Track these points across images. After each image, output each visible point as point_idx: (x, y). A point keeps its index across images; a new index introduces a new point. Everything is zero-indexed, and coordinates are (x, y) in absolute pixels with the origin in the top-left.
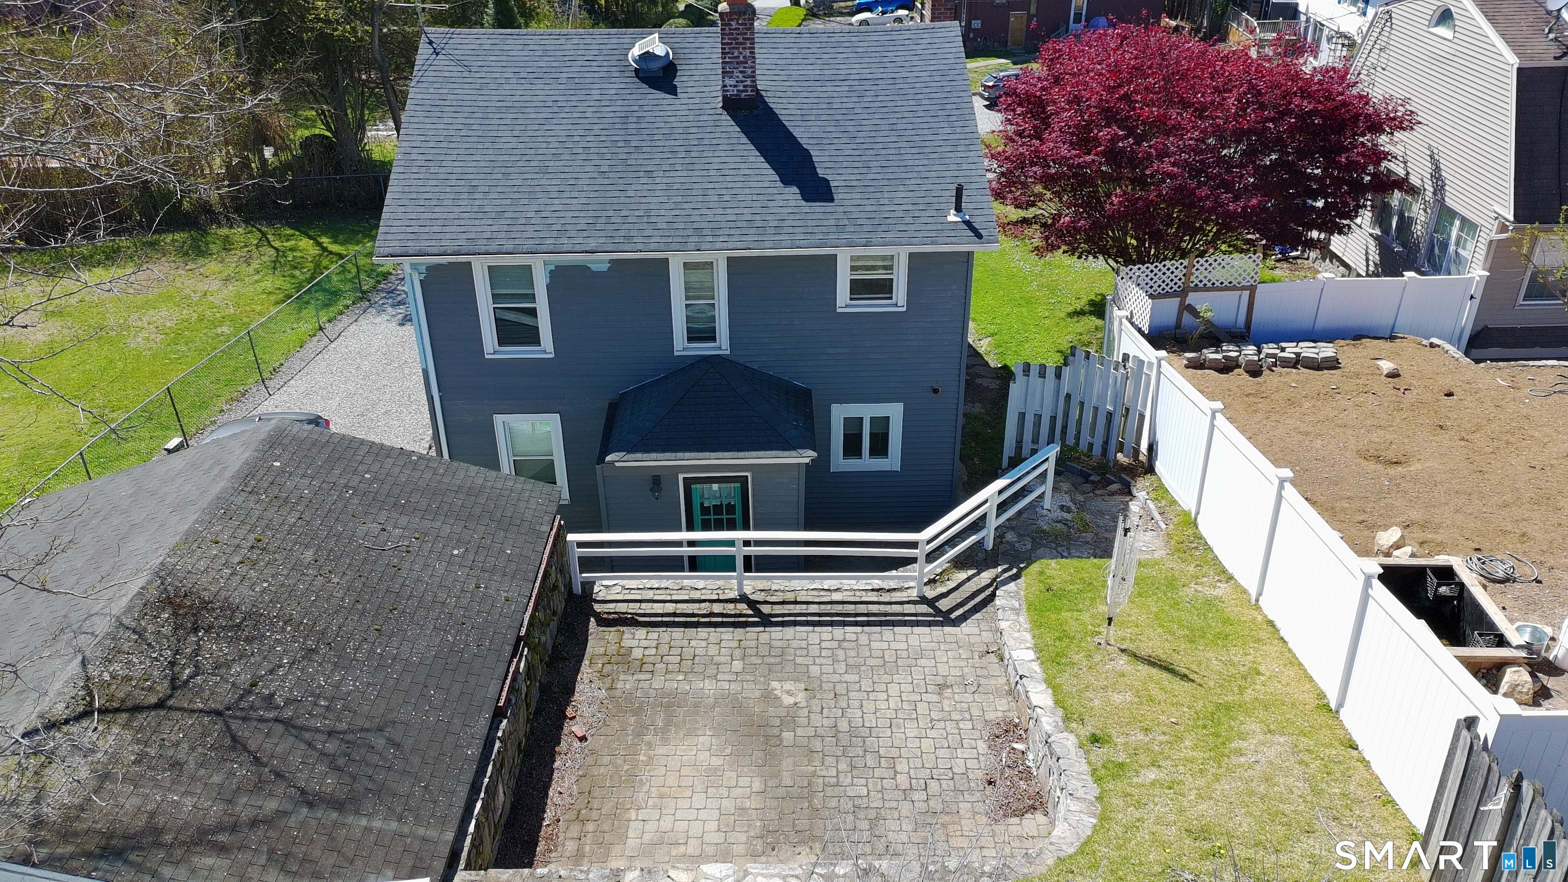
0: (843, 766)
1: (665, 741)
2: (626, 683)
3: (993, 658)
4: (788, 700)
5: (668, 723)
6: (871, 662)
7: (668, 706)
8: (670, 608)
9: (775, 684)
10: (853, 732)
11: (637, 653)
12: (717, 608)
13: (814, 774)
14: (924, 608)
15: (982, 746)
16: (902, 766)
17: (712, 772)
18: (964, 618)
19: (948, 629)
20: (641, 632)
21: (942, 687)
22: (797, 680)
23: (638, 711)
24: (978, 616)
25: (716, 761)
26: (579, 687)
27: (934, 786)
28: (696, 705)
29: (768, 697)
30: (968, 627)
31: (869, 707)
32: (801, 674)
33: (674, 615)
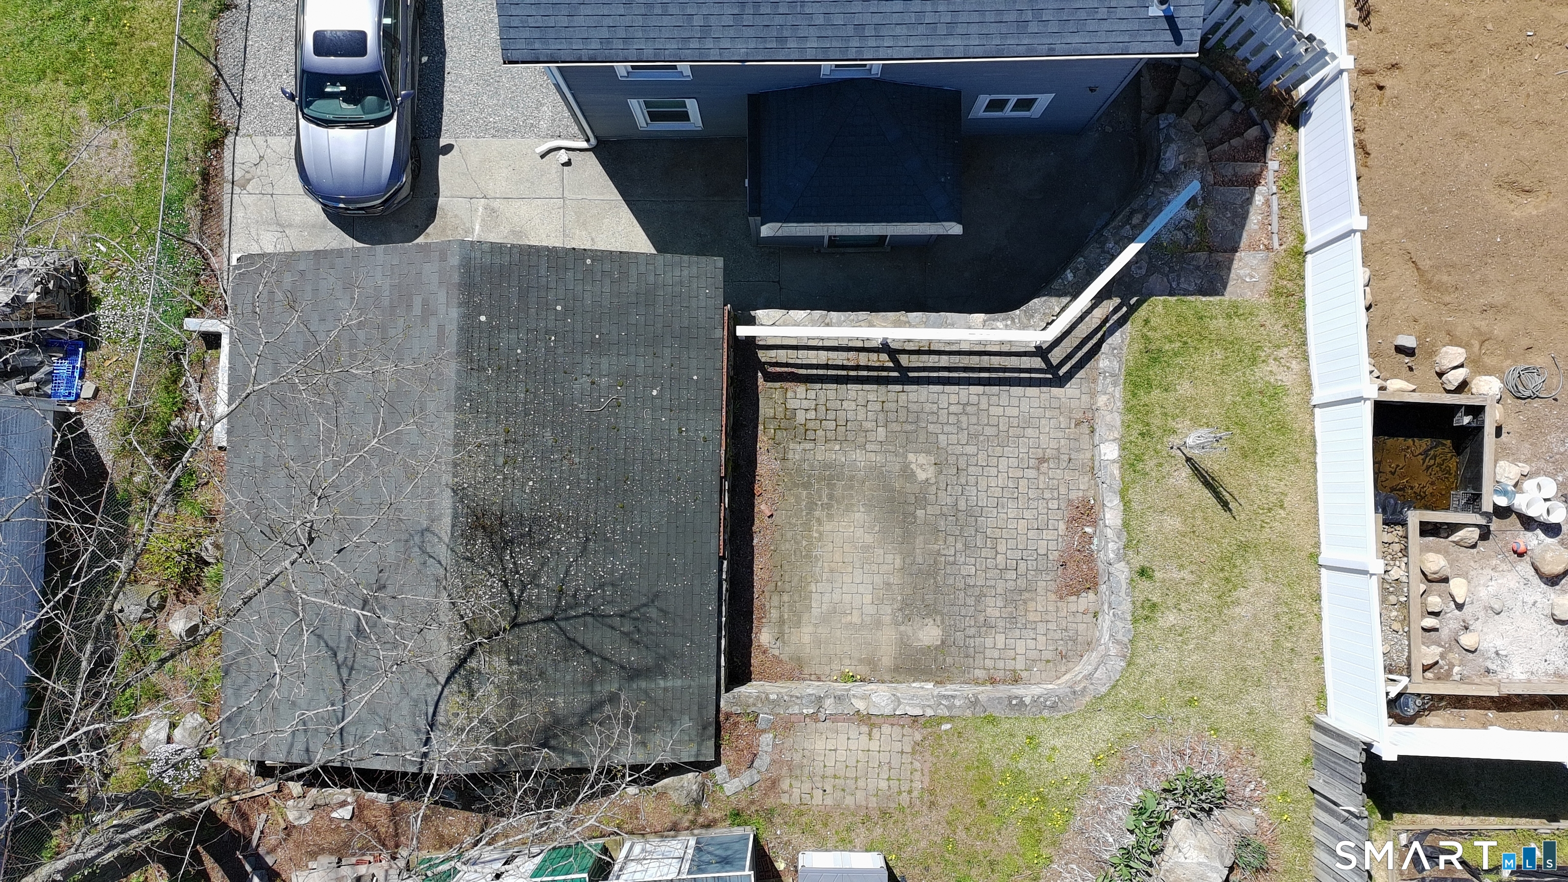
0: (959, 546)
1: (830, 517)
2: (796, 450)
3: (1085, 428)
4: (921, 476)
5: (831, 497)
6: (989, 431)
7: (831, 478)
8: (822, 357)
9: (911, 457)
10: (969, 513)
11: (801, 417)
12: (863, 359)
13: (938, 553)
14: (1037, 363)
15: (1062, 526)
16: (1001, 548)
17: (866, 548)
18: (1070, 375)
19: (1055, 391)
20: (801, 389)
21: (1042, 460)
22: (928, 452)
23: (807, 486)
25: (869, 539)
26: (760, 459)
27: (1022, 566)
28: (852, 478)
29: (907, 473)
30: (1071, 389)
31: (983, 485)
32: (931, 447)
33: (827, 367)
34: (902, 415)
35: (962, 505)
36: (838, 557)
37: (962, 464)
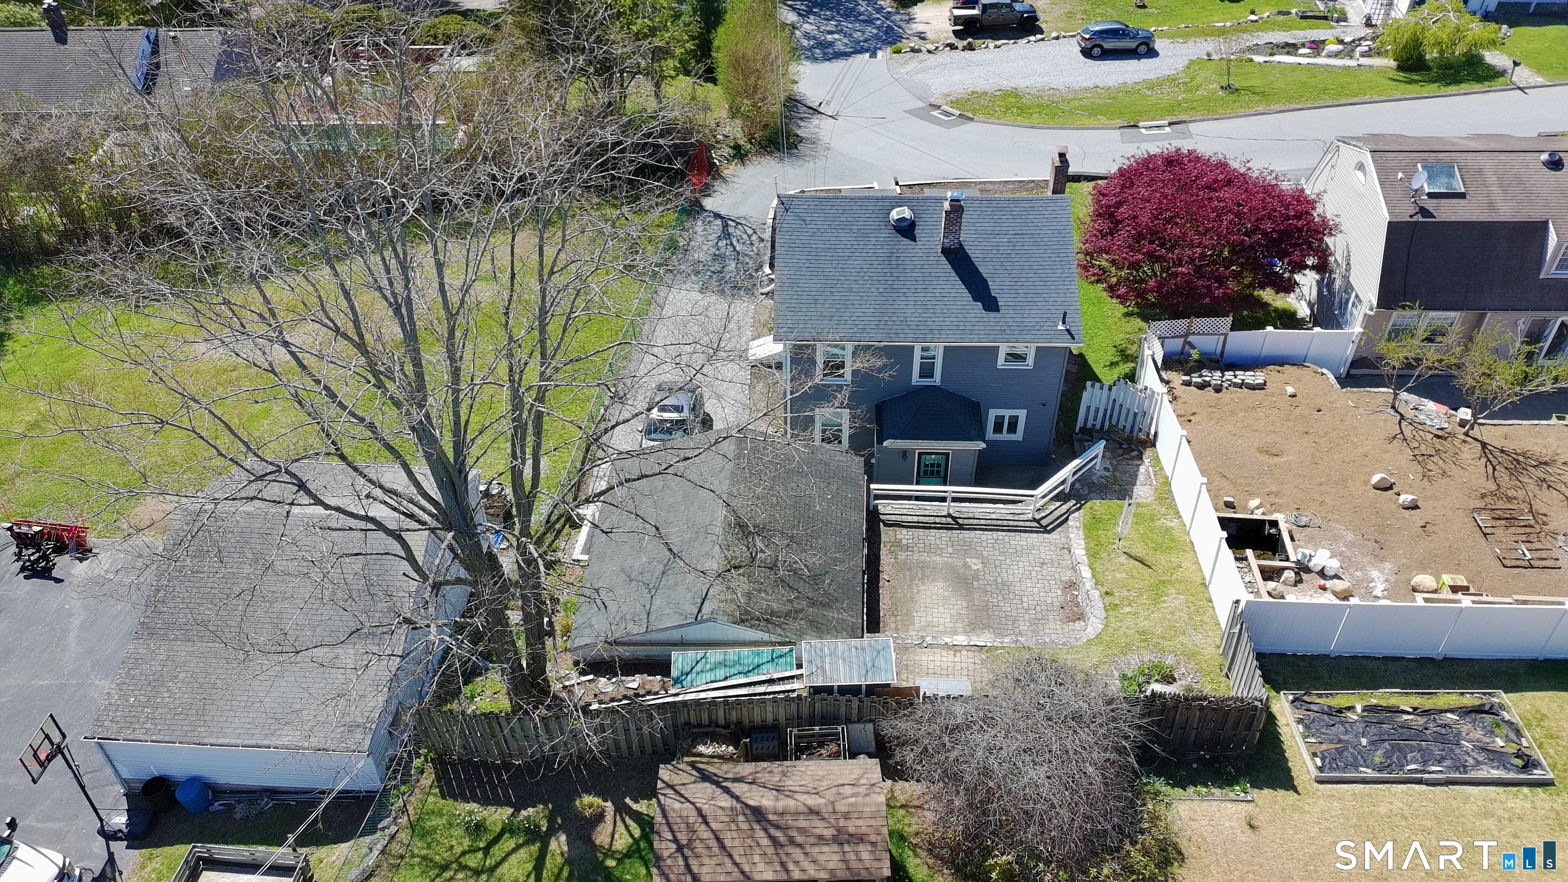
0: (1000, 598)
1: (923, 584)
2: (902, 556)
3: (1066, 551)
4: (975, 568)
5: (923, 575)
6: (1010, 550)
7: (922, 567)
8: (915, 519)
9: (968, 560)
10: (1004, 583)
11: (904, 542)
12: (938, 520)
13: (988, 601)
14: (1035, 524)
15: (1059, 592)
16: (1025, 599)
17: (945, 598)
18: (1053, 530)
19: (1046, 535)
20: (904, 531)
21: (1043, 564)
22: (977, 558)
23: (910, 570)
24: (1059, 529)
25: (946, 593)
26: (882, 557)
27: (1038, 608)
28: (935, 568)
29: (966, 566)
30: (1055, 535)
31: (1010, 572)
32: (979, 555)
33: (918, 522)
34: (961, 543)
35: (999, 580)
36: (929, 601)
37: (997, 563)
